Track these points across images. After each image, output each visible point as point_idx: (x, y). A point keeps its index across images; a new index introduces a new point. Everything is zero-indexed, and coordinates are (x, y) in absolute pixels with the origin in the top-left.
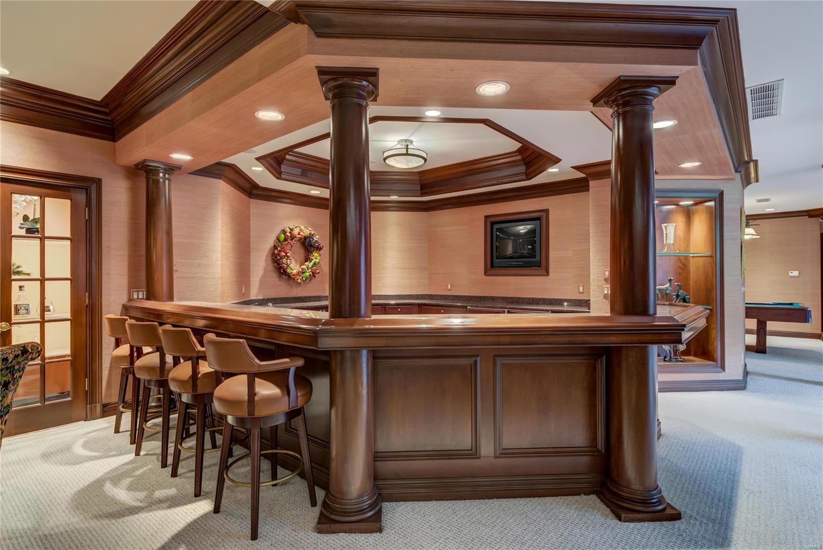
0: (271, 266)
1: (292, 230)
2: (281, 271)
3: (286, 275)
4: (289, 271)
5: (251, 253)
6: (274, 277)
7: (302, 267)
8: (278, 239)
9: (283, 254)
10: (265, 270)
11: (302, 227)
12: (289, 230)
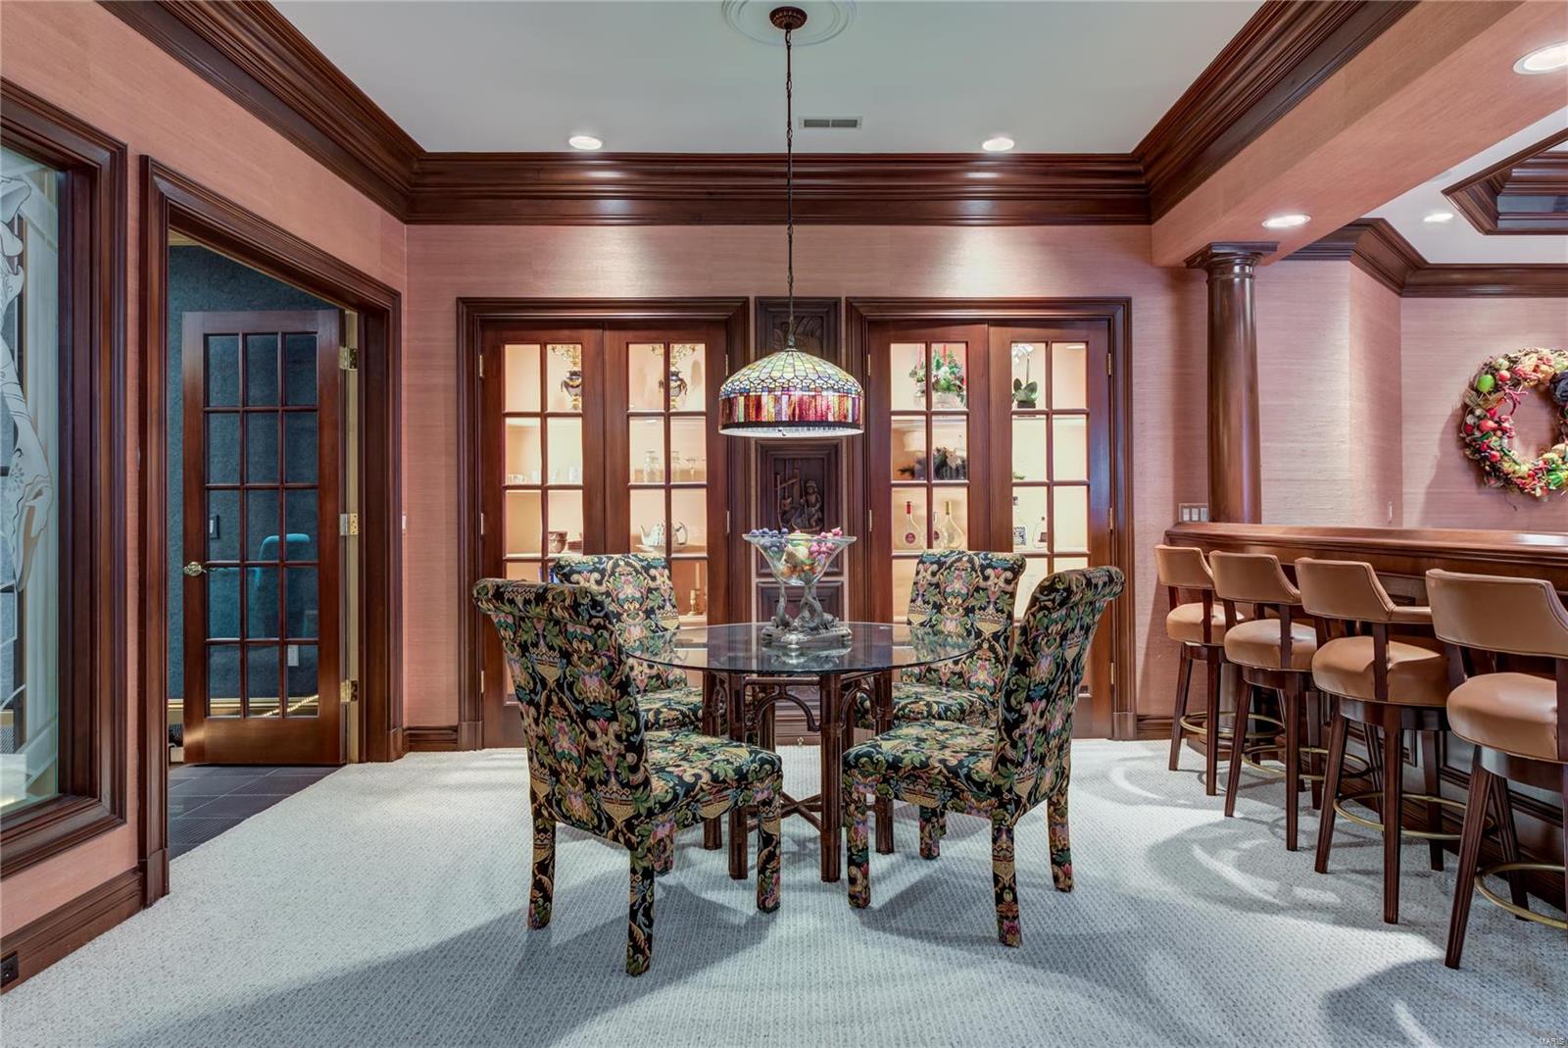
0: (1456, 457)
1: (1514, 361)
2: (1484, 467)
3: (1498, 478)
4: (1507, 466)
5: (1405, 426)
6: (1463, 484)
7: (1547, 456)
8: (1474, 388)
9: (1491, 424)
10: (1441, 468)
11: (1546, 352)
12: (1506, 364)
